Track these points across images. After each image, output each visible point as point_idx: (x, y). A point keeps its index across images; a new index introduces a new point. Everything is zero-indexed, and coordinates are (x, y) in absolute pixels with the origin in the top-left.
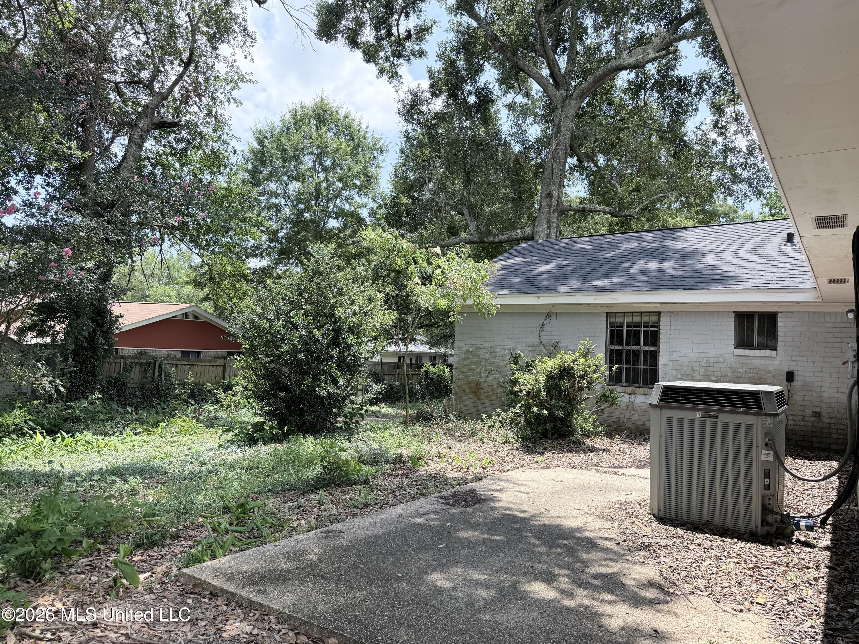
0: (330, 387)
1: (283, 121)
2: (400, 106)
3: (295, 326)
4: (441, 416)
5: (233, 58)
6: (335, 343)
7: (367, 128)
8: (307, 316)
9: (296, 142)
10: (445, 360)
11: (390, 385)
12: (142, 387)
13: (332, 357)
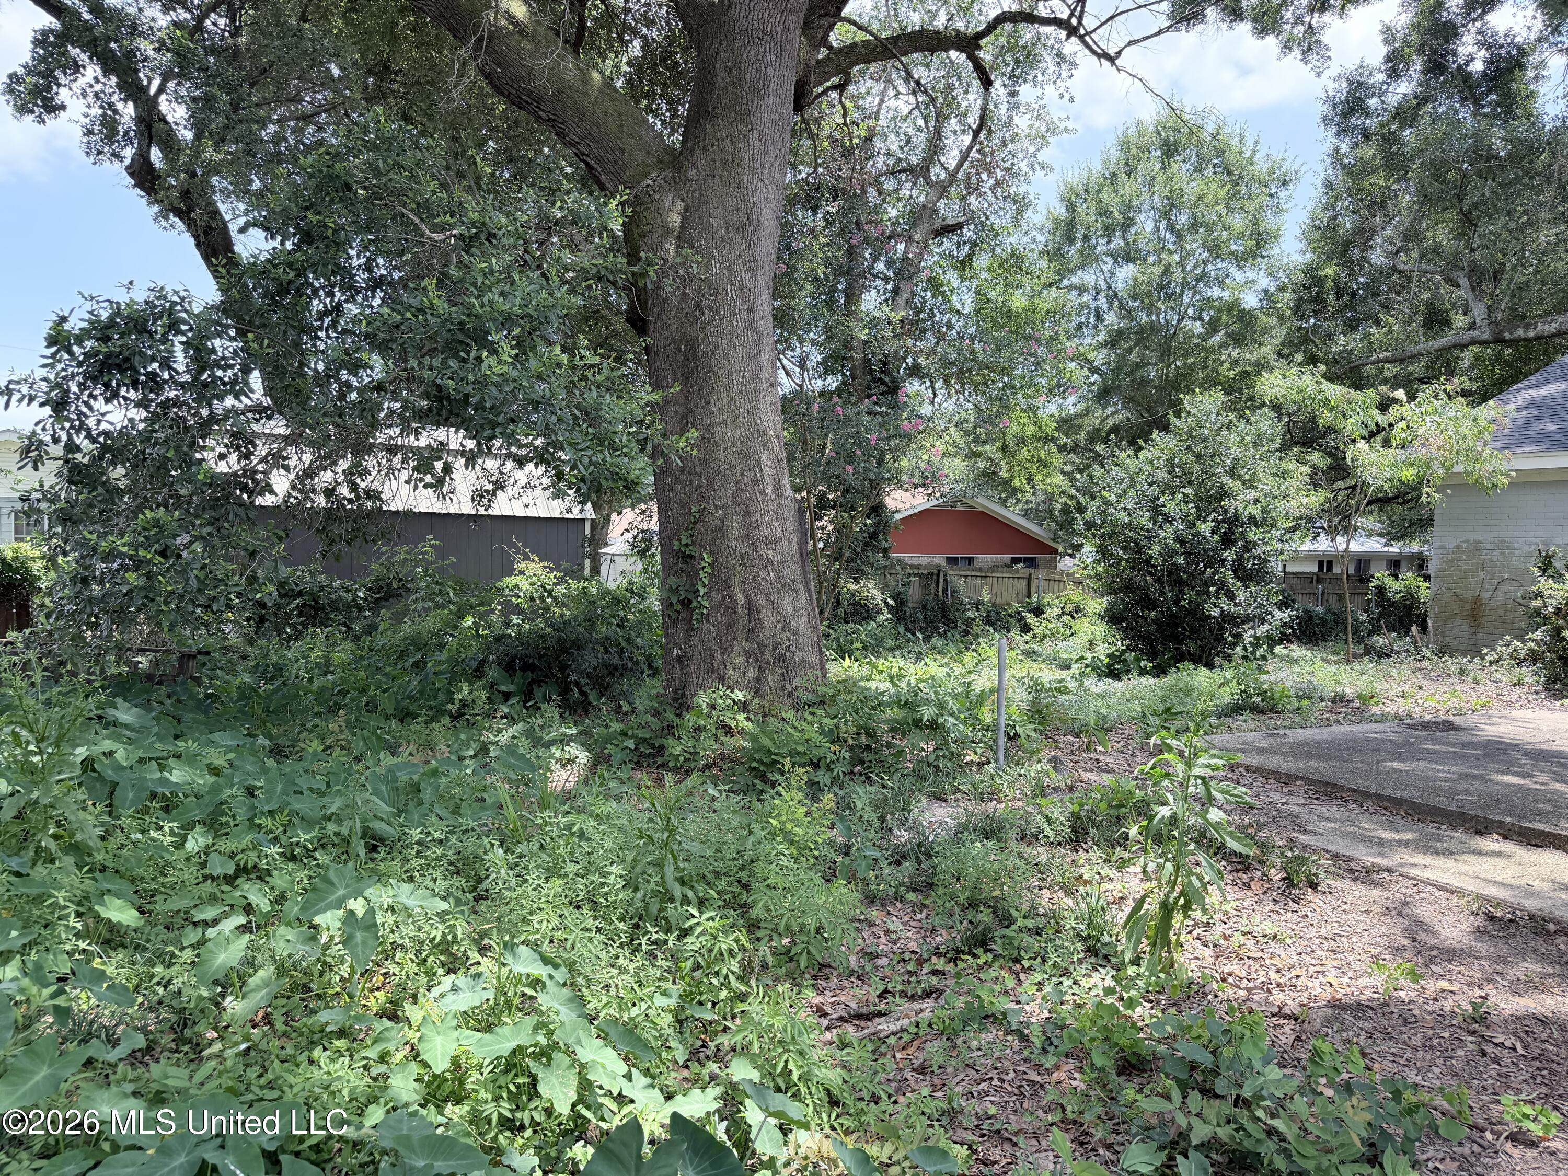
0: (1224, 604)
1: (1106, 162)
2: (1327, 110)
3: (1169, 519)
4: (1407, 651)
5: (1041, 102)
6: (1227, 541)
7: (1257, 143)
8: (1186, 502)
9: (1127, 197)
10: (1421, 567)
11: (1306, 612)
12: (924, 607)
13: (1223, 561)
